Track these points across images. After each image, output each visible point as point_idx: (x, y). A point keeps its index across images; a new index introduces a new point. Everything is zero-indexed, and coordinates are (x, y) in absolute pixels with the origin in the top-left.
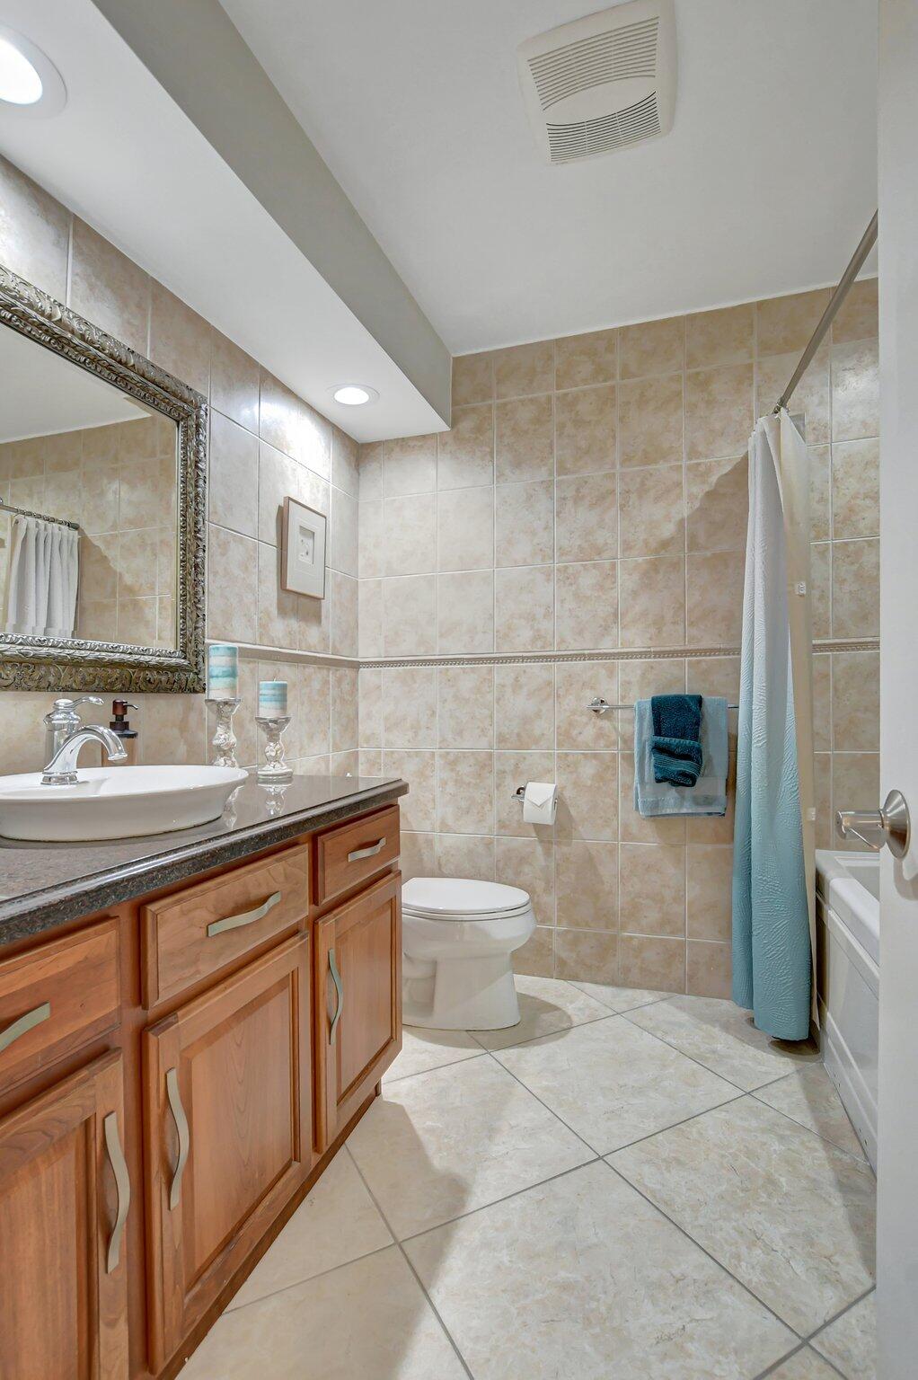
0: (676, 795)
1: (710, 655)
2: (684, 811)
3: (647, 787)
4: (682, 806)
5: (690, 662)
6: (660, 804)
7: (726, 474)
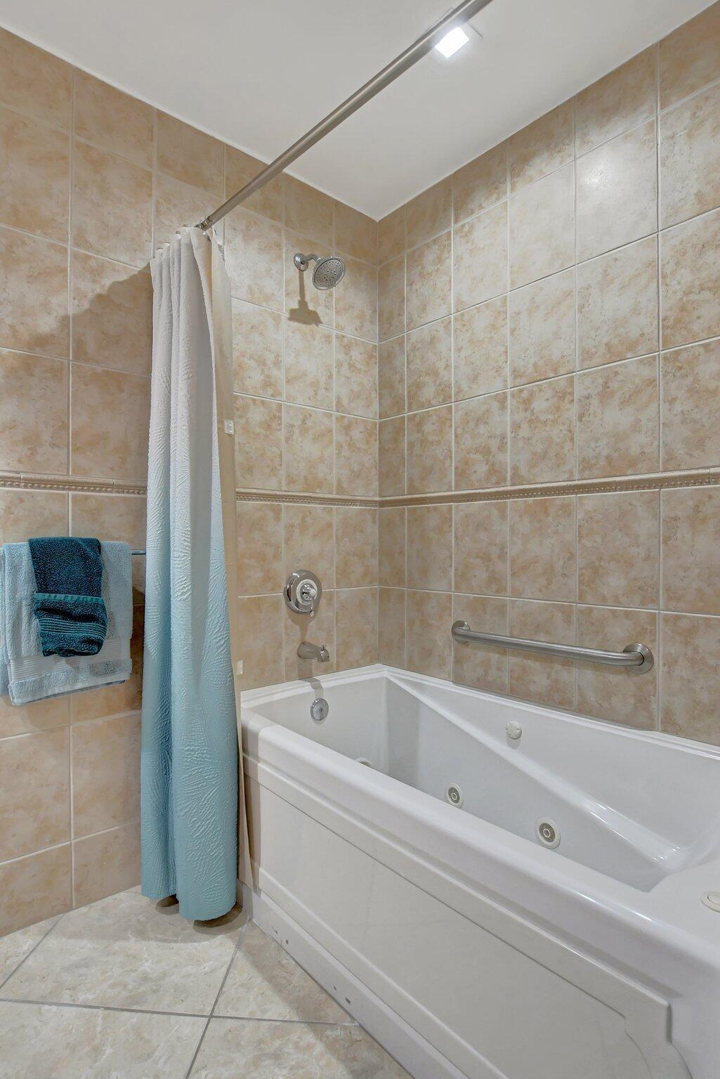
0: (68, 667)
1: (99, 491)
2: (79, 686)
3: (26, 662)
4: (76, 680)
5: (74, 497)
6: (46, 682)
7: (121, 283)
